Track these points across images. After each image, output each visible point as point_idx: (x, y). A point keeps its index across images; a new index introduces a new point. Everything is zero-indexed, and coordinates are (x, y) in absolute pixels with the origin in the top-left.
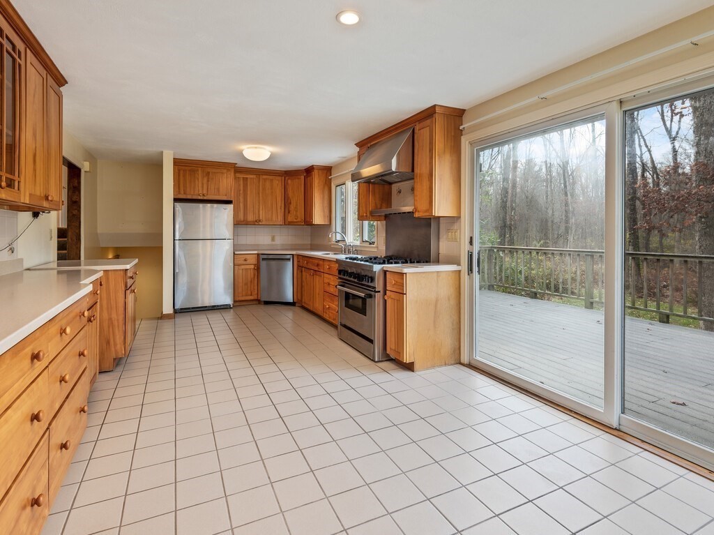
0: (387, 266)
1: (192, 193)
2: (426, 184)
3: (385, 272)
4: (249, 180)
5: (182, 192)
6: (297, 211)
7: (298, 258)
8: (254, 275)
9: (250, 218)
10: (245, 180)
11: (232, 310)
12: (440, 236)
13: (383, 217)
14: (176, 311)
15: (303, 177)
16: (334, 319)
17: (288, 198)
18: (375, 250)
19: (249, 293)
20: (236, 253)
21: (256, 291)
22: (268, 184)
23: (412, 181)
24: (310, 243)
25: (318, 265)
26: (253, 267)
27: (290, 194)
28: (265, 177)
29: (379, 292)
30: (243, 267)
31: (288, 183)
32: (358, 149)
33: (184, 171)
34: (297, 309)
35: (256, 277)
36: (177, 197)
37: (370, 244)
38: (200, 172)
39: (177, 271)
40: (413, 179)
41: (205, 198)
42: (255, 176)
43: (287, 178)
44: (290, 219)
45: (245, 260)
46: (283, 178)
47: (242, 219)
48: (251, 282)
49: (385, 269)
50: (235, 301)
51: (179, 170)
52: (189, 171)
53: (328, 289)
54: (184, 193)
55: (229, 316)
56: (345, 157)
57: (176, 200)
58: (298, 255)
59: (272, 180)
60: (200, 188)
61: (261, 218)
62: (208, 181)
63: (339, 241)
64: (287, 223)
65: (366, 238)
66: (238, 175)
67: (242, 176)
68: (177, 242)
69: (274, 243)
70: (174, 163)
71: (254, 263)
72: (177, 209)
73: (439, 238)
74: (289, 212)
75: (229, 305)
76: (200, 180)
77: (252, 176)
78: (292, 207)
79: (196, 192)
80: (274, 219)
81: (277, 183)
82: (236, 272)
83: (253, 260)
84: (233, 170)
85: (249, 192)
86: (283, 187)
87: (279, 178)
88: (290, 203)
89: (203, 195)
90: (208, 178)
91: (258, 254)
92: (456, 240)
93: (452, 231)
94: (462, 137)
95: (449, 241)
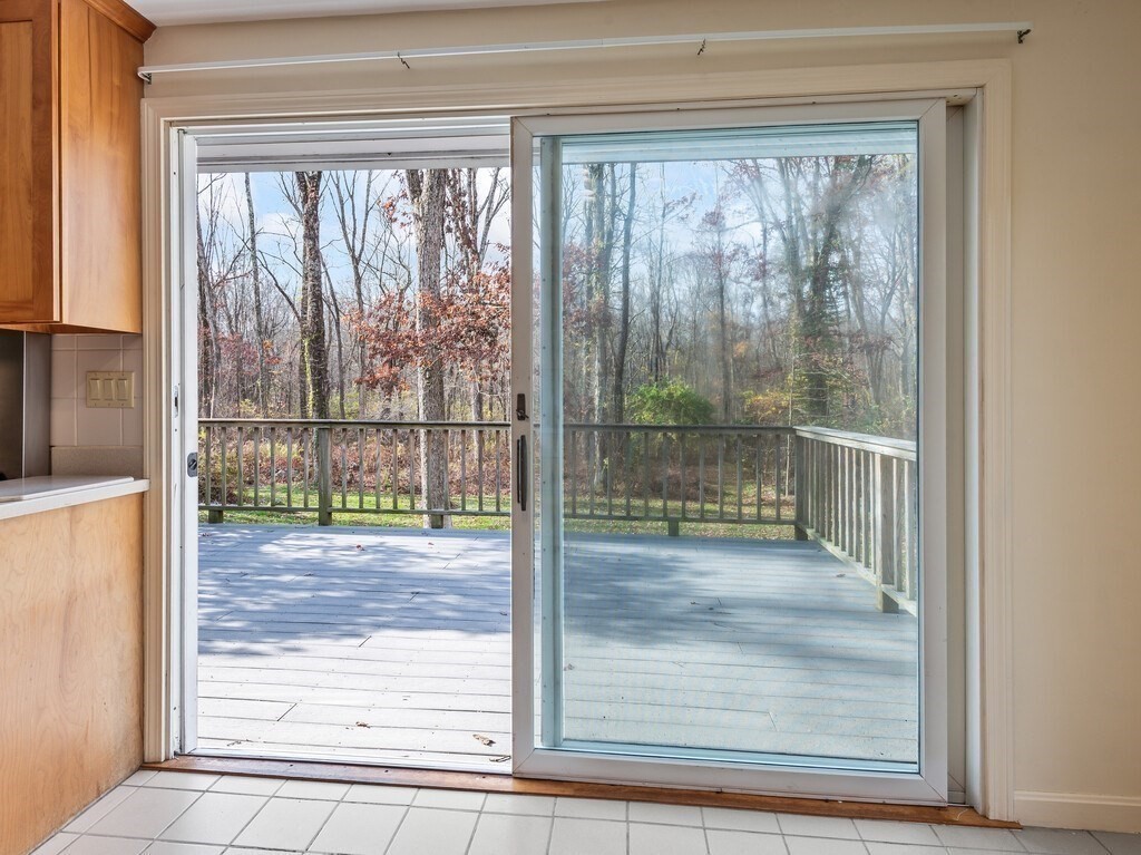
12: (57, 391)
73: (49, 399)
92: (123, 402)
93: (107, 377)
94: (145, 103)
95: (96, 406)
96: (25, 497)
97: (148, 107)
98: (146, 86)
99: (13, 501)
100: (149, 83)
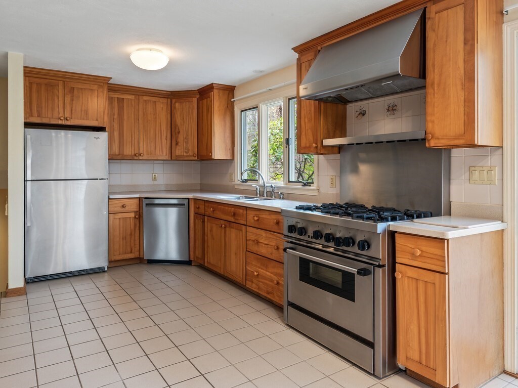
0: (395, 225)
1: (50, 116)
2: (456, 95)
3: (392, 235)
4: (125, 101)
5: (35, 113)
6: (187, 143)
7: (195, 203)
8: (135, 225)
9: (128, 151)
10: (121, 101)
11: (106, 274)
12: (453, 176)
13: (337, 149)
14: (28, 281)
15: (195, 100)
16: (268, 293)
17: (176, 125)
18: (316, 193)
19: (129, 250)
20: (111, 197)
21: (138, 246)
22: (150, 108)
23: (422, 91)
24: (199, 182)
25: (234, 215)
26: (133, 215)
27: (178, 120)
28: (146, 98)
29: (383, 266)
30: (120, 216)
31: (175, 108)
32: (296, 55)
33: (39, 85)
34: (193, 270)
35: (137, 228)
36: (28, 121)
37: (305, 185)
38: (61, 87)
39: (29, 224)
40: (424, 87)
41: (68, 123)
42: (133, 96)
43: (174, 101)
44: (179, 152)
45: (123, 206)
46: (169, 100)
47: (117, 153)
48: (131, 234)
49: (391, 229)
50: (110, 262)
51: (31, 83)
52: (46, 85)
53: (254, 248)
54: (39, 116)
55: (104, 281)
56: (261, 72)
57: (27, 125)
58: (196, 200)
59: (155, 103)
60: (61, 110)
61: (141, 151)
62: (72, 100)
63: (246, 181)
64: (173, 158)
65: (293, 177)
66: (112, 94)
67: (116, 95)
68: (29, 184)
69: (155, 183)
70: (25, 73)
71: (135, 210)
72: (29, 137)
73: (450, 179)
74: (177, 144)
75: (103, 268)
76: (61, 99)
77: (129, 97)
78: (181, 138)
79: (56, 115)
80: (158, 152)
81: (162, 106)
82: (111, 223)
83: (133, 206)
84: (106, 88)
85: (125, 117)
86: (169, 112)
87: (165, 100)
88: (179, 132)
89: (66, 119)
90: (72, 97)
91: (140, 198)
92: (491, 182)
93: (481, 169)
94: (505, 26)
95: (475, 183)
96: (469, 227)
97: (506, 28)
98: (505, 16)
99: (465, 228)
100: (507, 14)
